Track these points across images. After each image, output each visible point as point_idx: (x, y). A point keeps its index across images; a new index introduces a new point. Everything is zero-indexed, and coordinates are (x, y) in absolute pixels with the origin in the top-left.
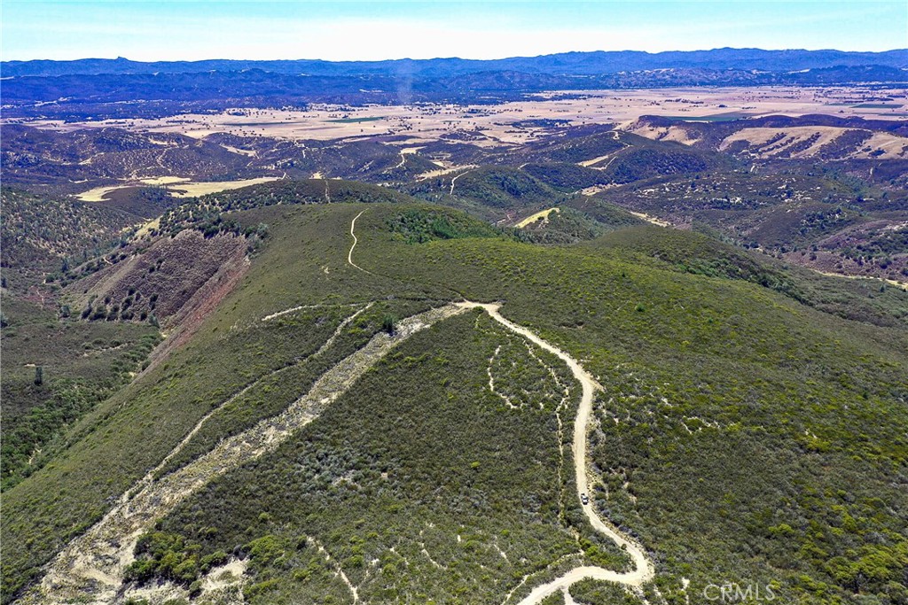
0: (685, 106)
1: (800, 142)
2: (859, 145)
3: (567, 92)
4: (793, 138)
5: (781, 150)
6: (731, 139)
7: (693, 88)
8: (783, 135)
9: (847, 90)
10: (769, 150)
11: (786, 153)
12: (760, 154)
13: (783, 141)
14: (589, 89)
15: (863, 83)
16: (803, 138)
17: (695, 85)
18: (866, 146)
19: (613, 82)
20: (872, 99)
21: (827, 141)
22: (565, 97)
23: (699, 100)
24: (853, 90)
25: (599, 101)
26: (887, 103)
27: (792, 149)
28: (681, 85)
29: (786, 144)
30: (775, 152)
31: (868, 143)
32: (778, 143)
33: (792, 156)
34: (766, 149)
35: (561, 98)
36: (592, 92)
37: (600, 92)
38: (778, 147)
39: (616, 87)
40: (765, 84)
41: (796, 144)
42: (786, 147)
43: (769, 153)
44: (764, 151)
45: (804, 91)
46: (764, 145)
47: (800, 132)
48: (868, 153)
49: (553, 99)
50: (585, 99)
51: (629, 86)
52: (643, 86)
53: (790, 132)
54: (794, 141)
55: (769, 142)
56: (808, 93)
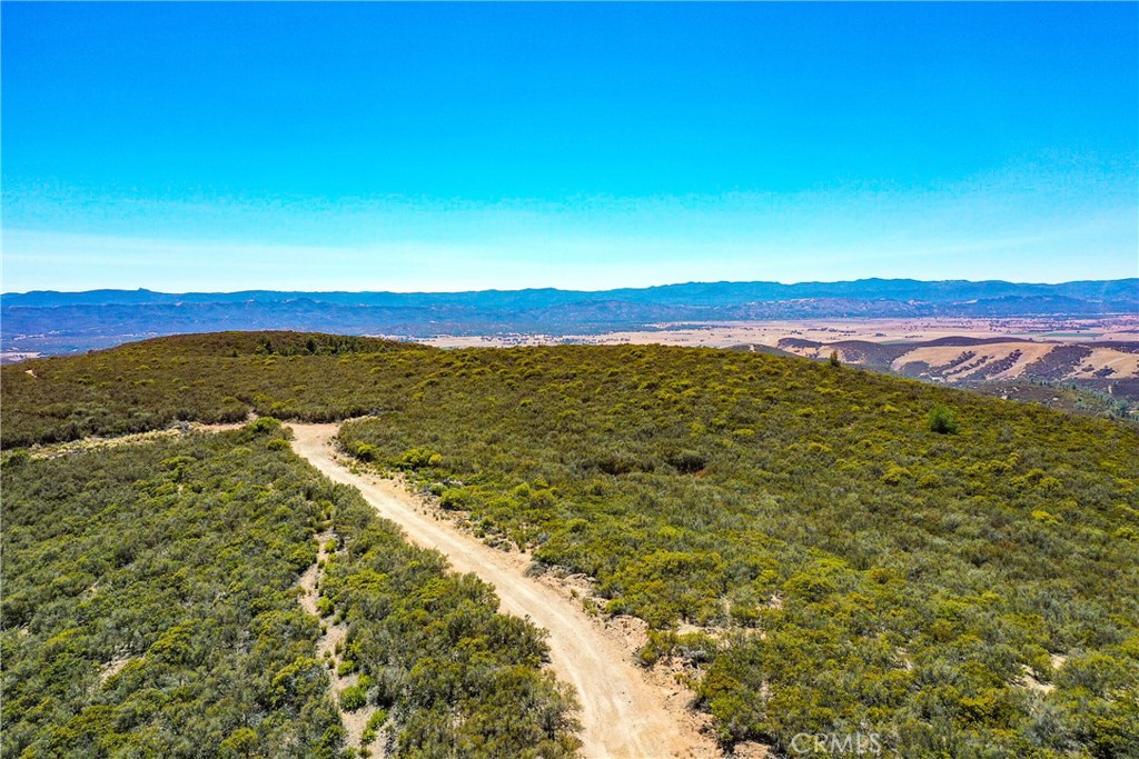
0: (833, 335)
1: (996, 362)
2: (1075, 364)
3: (686, 323)
4: (985, 357)
5: (972, 371)
6: (902, 361)
7: (840, 319)
8: (971, 355)
9: (1028, 320)
10: (956, 372)
11: (981, 375)
12: (945, 377)
13: (973, 361)
14: (713, 320)
15: (1044, 315)
16: (999, 357)
17: (842, 316)
18: (1086, 365)
19: (742, 312)
20: (1063, 328)
21: (1032, 360)
22: (684, 327)
23: (849, 329)
24: (1036, 320)
25: (728, 331)
26: (1082, 332)
27: (987, 370)
28: (824, 316)
29: (978, 364)
30: (964, 374)
31: (1087, 362)
32: (966, 364)
33: (989, 378)
34: (952, 371)
35: (678, 329)
36: (715, 323)
37: (726, 323)
38: (967, 369)
39: (746, 318)
40: (925, 315)
41: (990, 364)
42: (978, 368)
43: (957, 375)
44: (949, 374)
45: (975, 322)
46: (947, 367)
47: (993, 351)
48: (1091, 373)
49: (668, 329)
50: (708, 329)
51: (761, 317)
52: (780, 317)
53: (980, 350)
54: (987, 362)
55: (954, 363)
56: (981, 324)
